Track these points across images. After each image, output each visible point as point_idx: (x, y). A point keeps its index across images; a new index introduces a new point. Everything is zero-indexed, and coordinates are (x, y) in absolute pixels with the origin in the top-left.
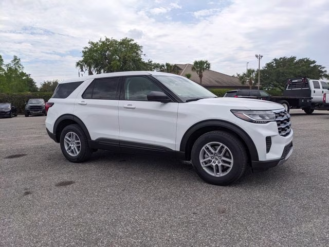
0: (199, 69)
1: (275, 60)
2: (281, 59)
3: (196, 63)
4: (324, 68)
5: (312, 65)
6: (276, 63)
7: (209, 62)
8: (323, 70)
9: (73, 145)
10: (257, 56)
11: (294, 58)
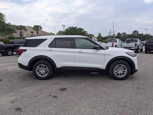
0: (36, 29)
1: (69, 27)
2: (71, 27)
3: (35, 26)
4: (87, 32)
5: (83, 31)
6: (70, 29)
7: (41, 26)
8: (87, 33)
9: (42, 71)
10: (63, 25)
11: (76, 28)
